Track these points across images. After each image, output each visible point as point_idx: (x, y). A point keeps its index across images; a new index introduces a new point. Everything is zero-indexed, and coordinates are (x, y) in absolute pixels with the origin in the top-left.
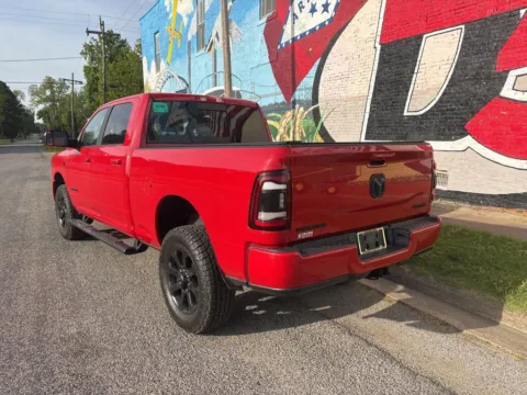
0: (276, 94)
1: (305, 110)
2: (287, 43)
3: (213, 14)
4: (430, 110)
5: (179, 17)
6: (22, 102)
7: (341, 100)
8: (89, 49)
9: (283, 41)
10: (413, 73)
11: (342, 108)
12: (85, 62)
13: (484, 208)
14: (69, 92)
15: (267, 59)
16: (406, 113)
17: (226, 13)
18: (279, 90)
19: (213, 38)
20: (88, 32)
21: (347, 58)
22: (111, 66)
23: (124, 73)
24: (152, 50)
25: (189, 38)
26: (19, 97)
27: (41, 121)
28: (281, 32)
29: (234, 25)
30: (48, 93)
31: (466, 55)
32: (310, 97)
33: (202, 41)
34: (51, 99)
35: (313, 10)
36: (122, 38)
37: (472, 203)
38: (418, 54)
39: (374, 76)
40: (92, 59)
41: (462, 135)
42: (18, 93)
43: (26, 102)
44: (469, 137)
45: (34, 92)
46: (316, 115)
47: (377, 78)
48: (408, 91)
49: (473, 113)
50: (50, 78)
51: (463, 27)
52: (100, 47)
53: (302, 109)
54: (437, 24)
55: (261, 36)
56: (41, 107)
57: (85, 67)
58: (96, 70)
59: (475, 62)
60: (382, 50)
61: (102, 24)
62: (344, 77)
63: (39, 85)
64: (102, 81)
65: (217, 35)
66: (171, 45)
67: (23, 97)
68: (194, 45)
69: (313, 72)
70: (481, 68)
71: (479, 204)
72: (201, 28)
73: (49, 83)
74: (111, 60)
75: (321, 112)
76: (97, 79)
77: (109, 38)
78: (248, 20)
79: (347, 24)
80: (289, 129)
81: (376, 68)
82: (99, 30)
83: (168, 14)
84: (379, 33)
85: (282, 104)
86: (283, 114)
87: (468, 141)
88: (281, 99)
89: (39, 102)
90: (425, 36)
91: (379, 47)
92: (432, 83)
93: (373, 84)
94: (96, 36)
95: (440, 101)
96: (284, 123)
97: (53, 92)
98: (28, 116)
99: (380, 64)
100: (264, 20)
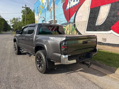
0: (65, 21)
1: (72, 24)
2: (68, 9)
3: (51, 3)
4: (102, 24)
5: (43, 4)
7: (80, 22)
8: (23, 11)
9: (67, 8)
10: (98, 15)
11: (81, 24)
12: (22, 14)
13: (115, 47)
14: (18, 21)
15: (63, 13)
16: (96, 25)
17: (54, 2)
18: (66, 20)
19: (51, 8)
20: (23, 7)
21: (82, 12)
22: (28, 15)
23: (31, 17)
24: (37, 11)
25: (45, 8)
27: (12, 28)
28: (66, 6)
29: (56, 5)
30: (14, 21)
31: (111, 11)
32: (73, 21)
33: (48, 9)
34: (15, 23)
35: (74, 1)
36: (30, 9)
37: (112, 46)
38: (99, 11)
39: (89, 16)
40: (24, 14)
41: (110, 30)
43: (9, 23)
44: (112, 30)
45: (11, 21)
46: (75, 25)
47: (89, 17)
48: (97, 20)
49: (113, 25)
50: (14, 18)
51: (110, 4)
52: (25, 11)
54: (104, 4)
55: (62, 7)
56: (12, 24)
57: (22, 15)
58: (24, 16)
59: (113, 12)
60: (90, 10)
61: (26, 6)
62: (81, 17)
63: (12, 19)
65: (52, 7)
66: (41, 10)
67: (8, 22)
68: (46, 10)
69: (74, 15)
70: (115, 14)
71: (114, 46)
72: (48, 6)
73: (14, 19)
74: (28, 14)
75: (76, 25)
76: (25, 18)
77: (27, 9)
78: (59, 4)
79: (82, 4)
80: (68, 29)
83: (40, 3)
84: (90, 6)
85: (67, 23)
86: (67, 25)
87: (111, 31)
88: (66, 22)
89: (12, 23)
90: (101, 6)
91: (90, 9)
92: (103, 17)
93: (88, 18)
95: (105, 22)
96: (67, 27)
97: (15, 21)
98: (9, 26)
99: (90, 13)
100: (63, 4)
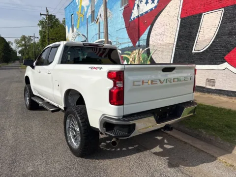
0: (128, 42)
1: (143, 50)
2: (134, 18)
3: (99, 6)
4: (206, 50)
5: (83, 7)
6: (12, 47)
7: (160, 45)
8: (41, 23)
9: (132, 18)
10: (197, 32)
11: (160, 49)
12: (40, 28)
13: (234, 98)
14: (33, 42)
15: (124, 26)
16: (193, 51)
17: (106, 3)
18: (130, 41)
19: (99, 16)
21: (163, 25)
22: (51, 30)
23: (57, 34)
24: (70, 23)
25: (87, 16)
26: (10, 45)
27: (20, 55)
28: (131, 13)
29: (108, 10)
30: (23, 42)
31: (224, 23)
32: (145, 44)
33: (93, 17)
34: (25, 45)
35: (147, 3)
37: (228, 95)
38: (200, 22)
39: (177, 33)
40: (43, 27)
41: (223, 62)
42: (10, 42)
44: (226, 63)
45: (17, 42)
46: (148, 52)
47: (179, 34)
48: (194, 41)
49: (229, 52)
50: (24, 36)
51: (223, 9)
52: (46, 22)
53: (141, 50)
54: (210, 8)
55: (121, 15)
56: (20, 49)
57: (40, 31)
58: (45, 32)
59: (229, 27)
61: (47, 11)
62: (162, 34)
63: (19, 39)
64: (47, 37)
65: (100, 15)
66: (79, 20)
67: (12, 44)
68: (90, 20)
69: (147, 32)
70: (232, 29)
71: (232, 96)
72: (93, 12)
73: (24, 38)
74: (52, 27)
75: (151, 51)
76: (45, 36)
77: (51, 18)
78: (115, 7)
79: (164, 9)
80: (135, 59)
81: (178, 30)
82: (46, 14)
83: (77, 6)
84: (180, 13)
85: (132, 47)
86: (132, 52)
87: (226, 65)
88: (131, 45)
89: (19, 47)
90: (203, 14)
91: (180, 20)
92: (207, 37)
93: (176, 38)
94: (45, 17)
95: (211, 45)
96: (132, 56)
97: (25, 42)
98: (14, 53)
99: (180, 28)
100: (123, 8)
